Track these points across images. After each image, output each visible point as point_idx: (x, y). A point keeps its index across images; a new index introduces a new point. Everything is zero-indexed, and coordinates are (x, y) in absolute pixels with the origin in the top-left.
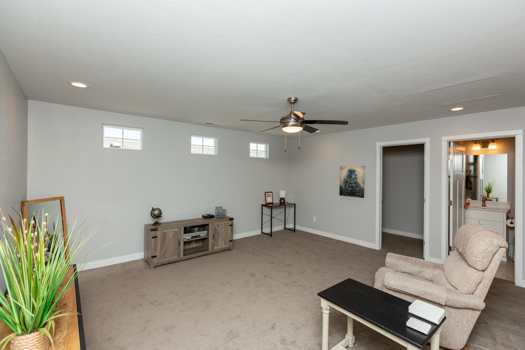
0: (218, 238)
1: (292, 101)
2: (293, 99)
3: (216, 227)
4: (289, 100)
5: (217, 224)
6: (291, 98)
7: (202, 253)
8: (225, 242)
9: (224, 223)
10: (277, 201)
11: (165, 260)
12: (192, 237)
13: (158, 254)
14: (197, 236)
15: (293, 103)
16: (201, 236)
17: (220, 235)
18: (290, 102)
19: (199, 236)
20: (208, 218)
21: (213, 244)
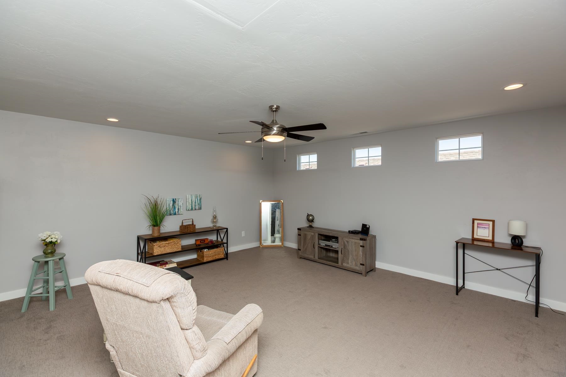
0: (348, 256)
1: (273, 109)
2: (275, 106)
3: (346, 243)
4: (271, 107)
5: (347, 239)
6: (273, 106)
7: (332, 263)
8: (355, 263)
9: (353, 240)
10: (503, 239)
11: (306, 256)
12: (325, 245)
13: (302, 249)
14: (330, 246)
15: (275, 111)
16: (333, 247)
17: (350, 253)
18: (272, 110)
19: (332, 246)
20: (350, 233)
21: (343, 260)
